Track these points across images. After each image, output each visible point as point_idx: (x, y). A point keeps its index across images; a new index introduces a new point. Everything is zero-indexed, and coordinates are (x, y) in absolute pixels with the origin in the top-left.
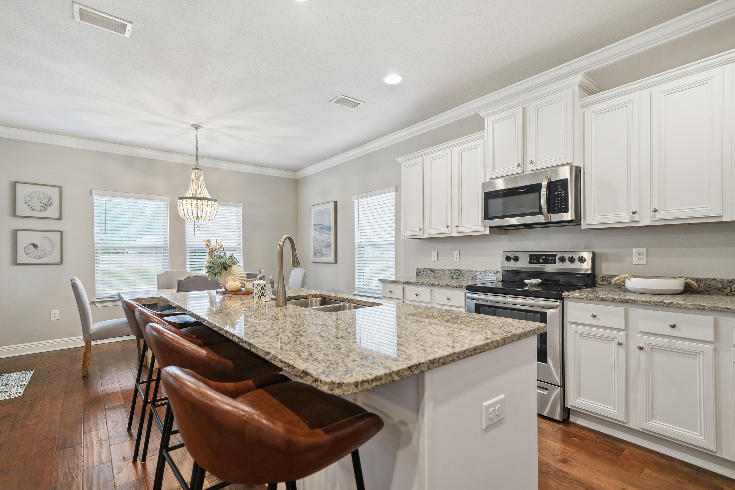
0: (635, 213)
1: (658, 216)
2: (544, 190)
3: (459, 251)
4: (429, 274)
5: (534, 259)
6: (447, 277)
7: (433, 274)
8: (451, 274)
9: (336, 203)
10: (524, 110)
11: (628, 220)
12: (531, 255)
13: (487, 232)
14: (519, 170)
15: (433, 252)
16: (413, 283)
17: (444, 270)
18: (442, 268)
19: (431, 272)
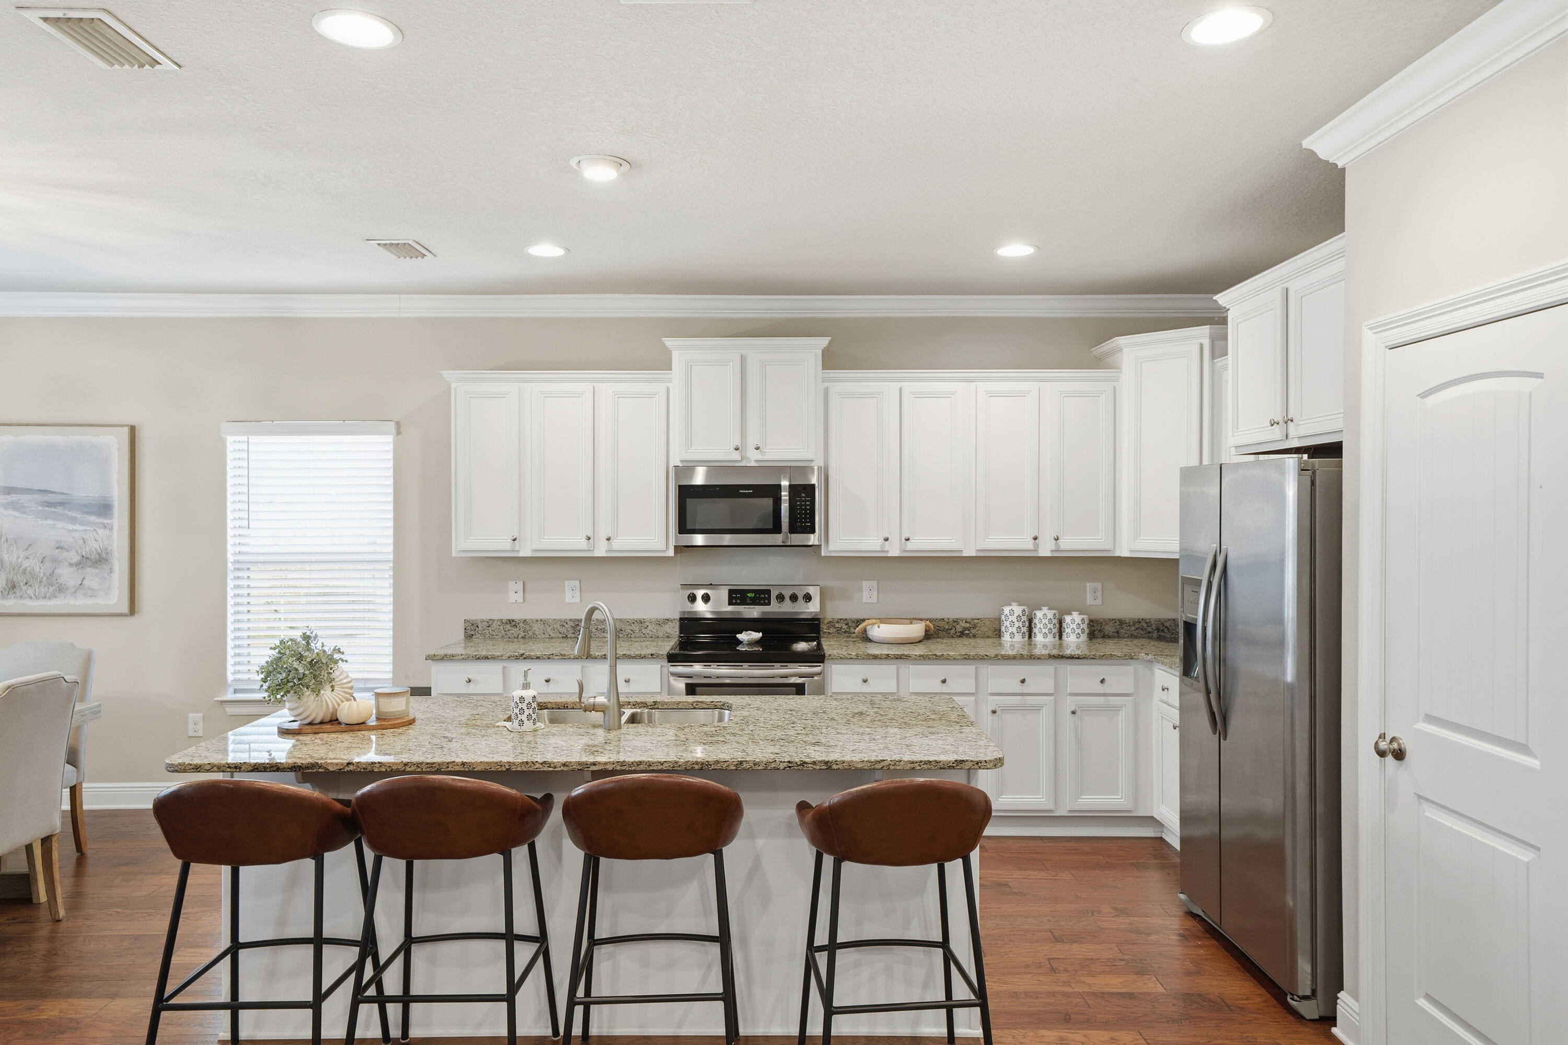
0: (886, 540)
1: (910, 546)
2: (785, 495)
3: (578, 581)
4: (503, 631)
5: (736, 598)
6: (553, 635)
7: (515, 631)
8: (562, 630)
9: (133, 429)
10: (743, 359)
11: (878, 548)
12: (731, 592)
13: (671, 553)
14: (736, 456)
15: (511, 584)
16: (538, 658)
17: (543, 622)
18: (539, 617)
19: (508, 627)
